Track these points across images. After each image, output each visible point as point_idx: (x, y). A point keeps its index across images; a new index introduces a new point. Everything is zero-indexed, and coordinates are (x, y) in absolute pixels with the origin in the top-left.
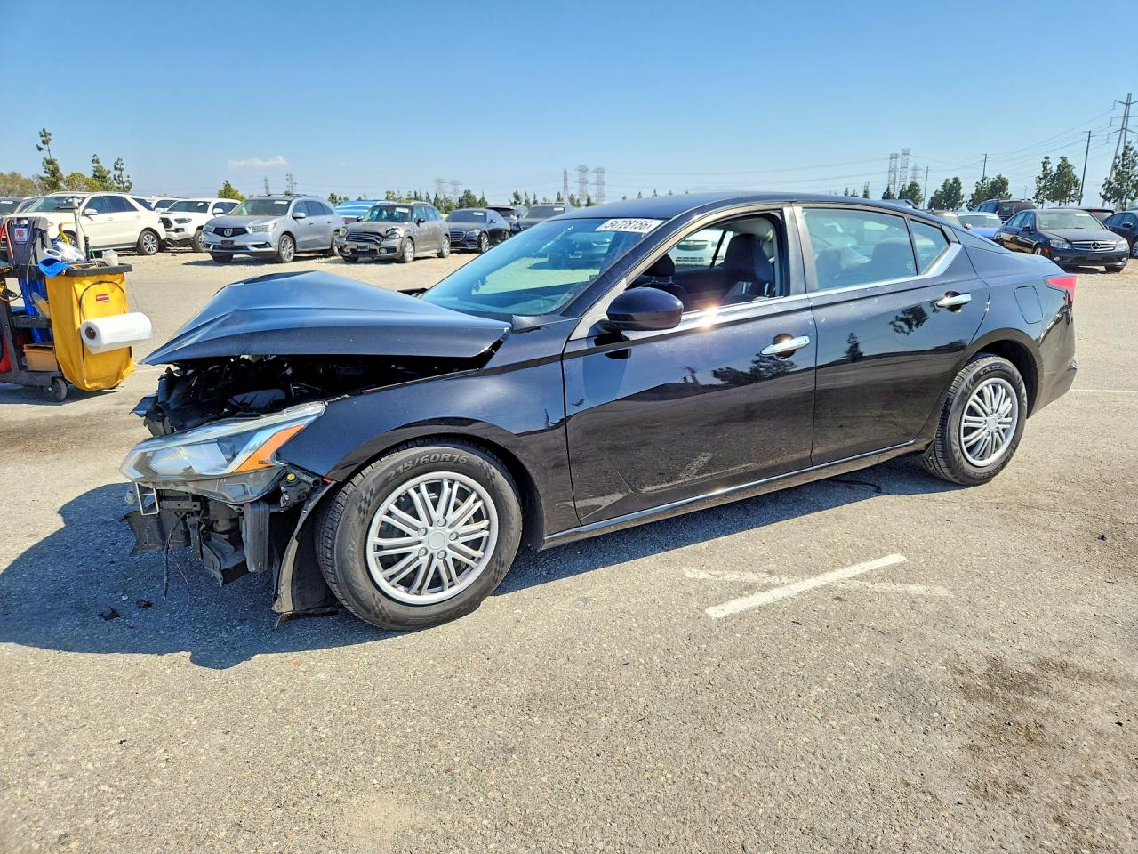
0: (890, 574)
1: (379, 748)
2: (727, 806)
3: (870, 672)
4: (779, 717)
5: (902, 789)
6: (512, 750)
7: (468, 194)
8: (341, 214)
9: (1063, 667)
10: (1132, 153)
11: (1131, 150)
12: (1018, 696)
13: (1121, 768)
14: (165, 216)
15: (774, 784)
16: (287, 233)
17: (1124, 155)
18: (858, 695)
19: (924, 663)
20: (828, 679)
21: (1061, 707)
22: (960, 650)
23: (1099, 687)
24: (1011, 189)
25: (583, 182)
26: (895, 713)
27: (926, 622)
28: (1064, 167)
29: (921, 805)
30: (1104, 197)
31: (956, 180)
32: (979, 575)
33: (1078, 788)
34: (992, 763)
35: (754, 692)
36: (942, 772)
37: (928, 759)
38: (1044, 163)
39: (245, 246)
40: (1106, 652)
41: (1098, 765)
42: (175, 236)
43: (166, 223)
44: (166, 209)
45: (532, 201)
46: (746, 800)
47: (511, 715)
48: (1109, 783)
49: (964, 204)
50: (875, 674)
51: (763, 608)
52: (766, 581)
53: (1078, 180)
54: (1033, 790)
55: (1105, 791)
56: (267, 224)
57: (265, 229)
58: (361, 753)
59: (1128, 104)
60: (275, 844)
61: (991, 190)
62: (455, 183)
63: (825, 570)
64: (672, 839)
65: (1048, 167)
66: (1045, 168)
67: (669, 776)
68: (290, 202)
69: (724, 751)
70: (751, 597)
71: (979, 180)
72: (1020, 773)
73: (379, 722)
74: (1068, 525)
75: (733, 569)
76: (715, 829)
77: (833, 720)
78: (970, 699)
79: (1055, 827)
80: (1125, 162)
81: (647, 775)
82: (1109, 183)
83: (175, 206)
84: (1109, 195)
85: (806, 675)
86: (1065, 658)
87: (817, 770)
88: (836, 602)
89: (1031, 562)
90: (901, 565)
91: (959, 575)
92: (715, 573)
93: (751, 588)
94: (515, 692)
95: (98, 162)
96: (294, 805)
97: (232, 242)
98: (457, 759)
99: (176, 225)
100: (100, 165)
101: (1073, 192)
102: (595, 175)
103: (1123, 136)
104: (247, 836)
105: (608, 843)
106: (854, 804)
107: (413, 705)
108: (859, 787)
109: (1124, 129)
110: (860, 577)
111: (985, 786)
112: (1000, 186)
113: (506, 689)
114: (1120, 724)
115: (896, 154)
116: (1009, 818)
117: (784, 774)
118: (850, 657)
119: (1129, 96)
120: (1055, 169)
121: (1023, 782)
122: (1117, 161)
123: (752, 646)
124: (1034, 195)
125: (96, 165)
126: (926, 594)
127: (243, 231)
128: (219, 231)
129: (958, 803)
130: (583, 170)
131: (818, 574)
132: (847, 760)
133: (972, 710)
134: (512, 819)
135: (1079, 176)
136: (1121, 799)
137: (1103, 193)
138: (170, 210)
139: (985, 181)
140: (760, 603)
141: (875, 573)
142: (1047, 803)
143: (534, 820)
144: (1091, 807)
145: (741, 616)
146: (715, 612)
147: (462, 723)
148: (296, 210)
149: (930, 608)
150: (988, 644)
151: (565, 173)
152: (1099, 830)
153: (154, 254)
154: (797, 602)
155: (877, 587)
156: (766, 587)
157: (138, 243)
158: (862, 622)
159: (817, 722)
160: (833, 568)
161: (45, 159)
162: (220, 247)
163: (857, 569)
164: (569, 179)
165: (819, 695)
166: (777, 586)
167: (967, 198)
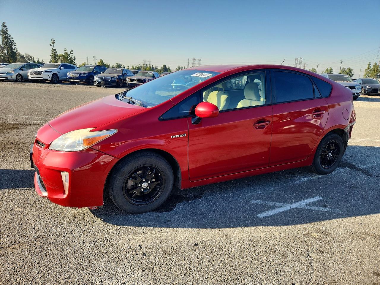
25: (194, 63)
45: (184, 68)
95: (66, 51)
102: (198, 61)
115: (298, 59)
130: (194, 59)
151: (188, 60)
161: (53, 49)
164: (189, 62)
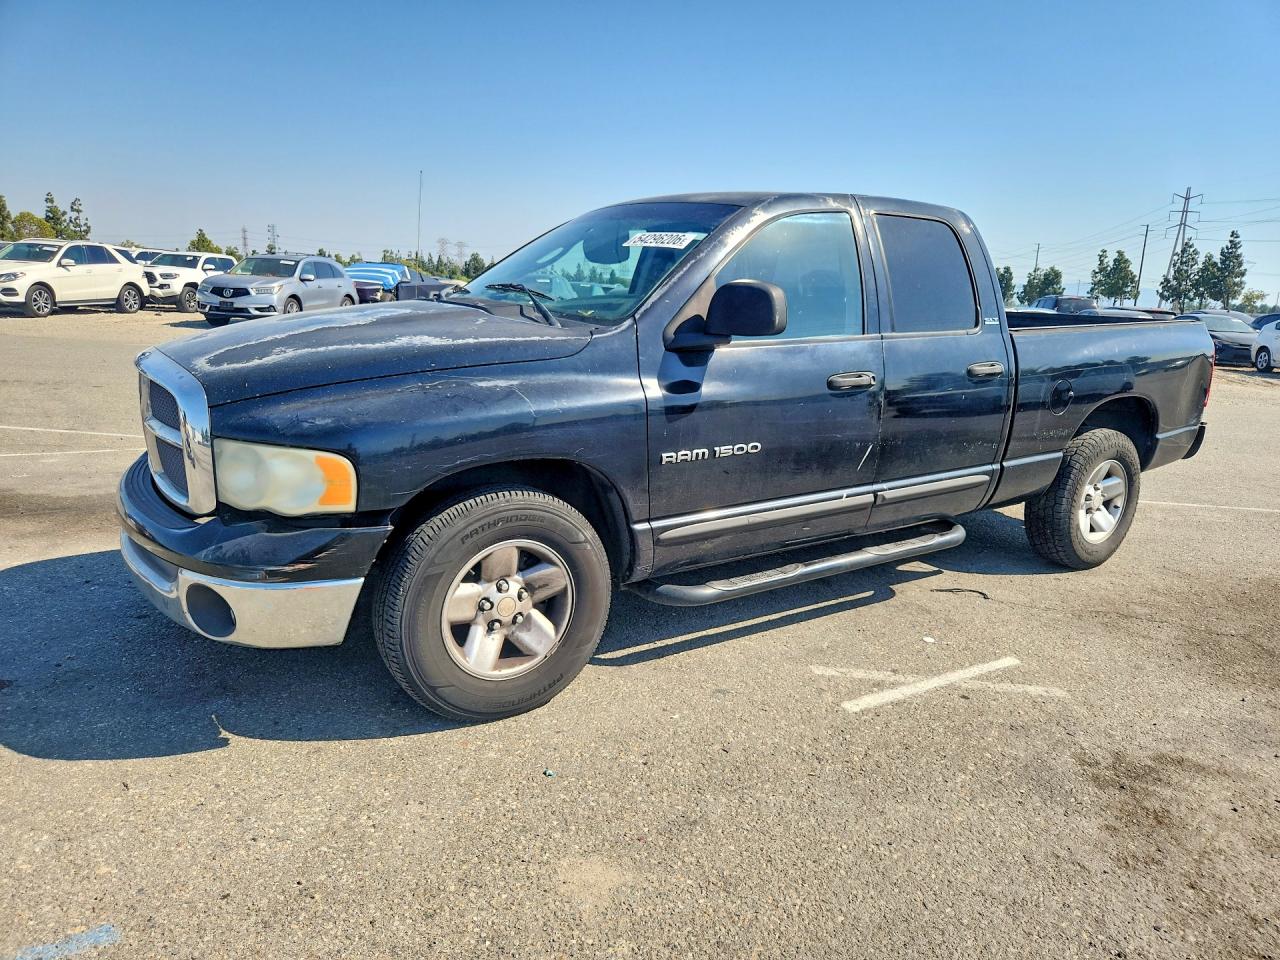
0: (1007, 675)
1: (570, 818)
2: (902, 872)
3: (1007, 762)
4: (932, 799)
5: (1053, 860)
6: (695, 822)
7: (475, 258)
8: (352, 277)
9: (1180, 762)
10: (1192, 250)
11: (1191, 247)
12: (1144, 786)
13: (1241, 846)
14: (149, 270)
15: (940, 855)
16: (294, 297)
17: (1183, 251)
18: (1000, 782)
19: (1054, 755)
20: (970, 768)
21: (1183, 796)
22: (1085, 745)
23: (1214, 778)
24: (1064, 281)
26: (1036, 798)
27: (1050, 720)
28: (1121, 261)
29: (1073, 873)
30: (1162, 296)
31: (1007, 270)
32: (1090, 678)
33: (1206, 861)
34: (1129, 840)
35: (903, 777)
36: (1087, 848)
37: (1072, 836)
38: (1101, 256)
39: (246, 309)
40: (1215, 748)
41: (1220, 844)
42: (159, 293)
43: (150, 277)
44: (149, 262)
46: (918, 867)
47: (683, 792)
48: (1233, 858)
49: (1015, 296)
50: (1011, 764)
51: (897, 704)
52: (892, 680)
53: (1135, 276)
54: (1168, 863)
55: (1229, 864)
56: (273, 285)
57: (269, 291)
58: (555, 823)
59: (1187, 199)
60: (504, 896)
61: (1043, 283)
62: (460, 245)
63: (946, 670)
64: (860, 897)
65: (1106, 260)
66: (1102, 262)
67: (844, 847)
68: (297, 263)
69: (888, 827)
70: (881, 694)
71: (1031, 271)
72: (1153, 849)
73: (562, 796)
74: (1165, 635)
75: (857, 666)
76: (897, 890)
77: (981, 803)
78: (1100, 787)
79: (1190, 892)
80: (1184, 260)
81: (824, 846)
82: (1167, 280)
83: (159, 259)
84: (1166, 293)
85: (948, 764)
86: (1180, 753)
87: (976, 844)
88: (963, 700)
89: (1137, 667)
90: (1017, 668)
91: (1072, 678)
92: (841, 670)
93: (879, 685)
94: (682, 774)
95: (52, 201)
96: (509, 865)
97: (232, 303)
98: (646, 830)
99: (160, 281)
100: (55, 204)
101: (1129, 289)
103: (1182, 232)
104: (475, 889)
105: (804, 900)
106: (1013, 872)
107: (590, 782)
108: (1016, 859)
109: (1183, 224)
110: (980, 678)
111: (1125, 859)
112: (1052, 279)
113: (673, 770)
114: (1235, 810)
116: (1150, 885)
117: (947, 847)
118: (986, 749)
119: (1189, 189)
120: (1111, 264)
121: (1158, 856)
122: (1176, 258)
123: (893, 738)
124: (1089, 290)
125: (49, 204)
126: (1045, 694)
127: (245, 292)
128: (218, 291)
129: (1105, 872)
131: (940, 674)
132: (1001, 836)
133: (1105, 797)
134: (713, 879)
135: (1136, 272)
136: (1244, 871)
137: (1161, 291)
138: (154, 263)
139: (1038, 273)
140: (892, 699)
141: (993, 675)
142: (1181, 874)
143: (733, 881)
144: (1219, 876)
145: (877, 712)
146: (852, 706)
147: (640, 799)
148: (304, 271)
149: (1050, 708)
150: (1109, 740)
152: (1228, 895)
153: (135, 312)
154: (927, 700)
155: (999, 687)
156: (894, 685)
157: (118, 299)
158: (990, 718)
159: (967, 804)
160: (953, 669)
162: (217, 309)
163: (976, 670)
165: (964, 781)
166: (903, 684)
167: (1019, 289)
